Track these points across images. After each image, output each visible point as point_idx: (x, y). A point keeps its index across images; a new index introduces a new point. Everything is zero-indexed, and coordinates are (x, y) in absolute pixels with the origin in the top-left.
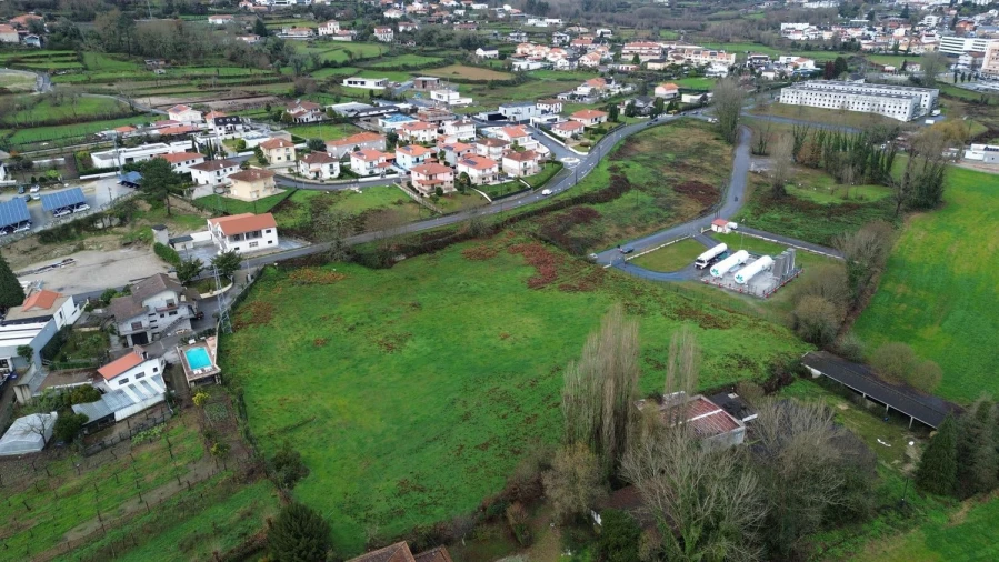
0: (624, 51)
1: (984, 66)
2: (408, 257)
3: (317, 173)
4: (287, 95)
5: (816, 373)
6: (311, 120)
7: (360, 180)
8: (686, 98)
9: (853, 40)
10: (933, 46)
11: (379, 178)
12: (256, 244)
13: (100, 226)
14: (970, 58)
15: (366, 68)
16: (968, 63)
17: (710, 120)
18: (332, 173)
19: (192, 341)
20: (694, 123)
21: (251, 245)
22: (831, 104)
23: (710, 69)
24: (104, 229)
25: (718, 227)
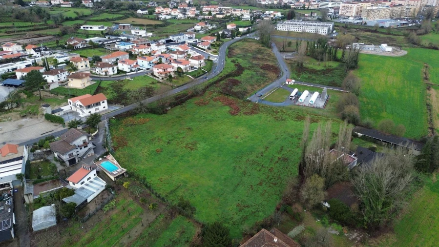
0: (203, 10)
1: (340, 13)
2: (172, 108)
3: (106, 72)
4: (58, 35)
5: (360, 135)
6: (81, 47)
7: (127, 74)
8: (241, 30)
9: (286, 4)
10: (316, 6)
11: (135, 72)
12: (98, 109)
13: (7, 108)
14: (333, 10)
15: (88, 21)
16: (333, 12)
17: (256, 38)
18: (114, 72)
19: (100, 159)
20: (250, 40)
21: (96, 110)
22: (298, 30)
23: (243, 17)
24: (9, 109)
25: (289, 82)
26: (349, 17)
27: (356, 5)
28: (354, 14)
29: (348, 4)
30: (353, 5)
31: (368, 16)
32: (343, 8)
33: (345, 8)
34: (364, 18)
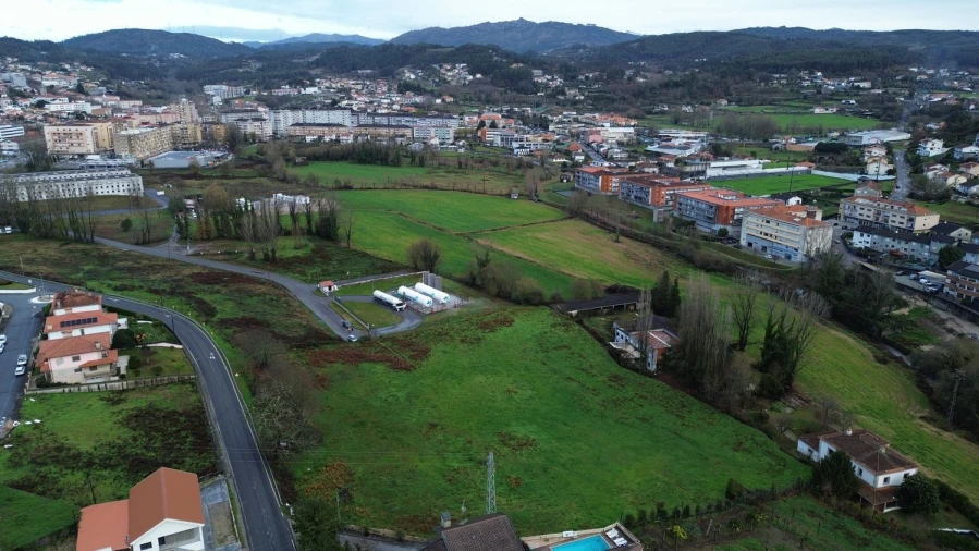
1: (50, 149)
14: (15, 144)
25: (330, 288)
26: (82, 156)
27: (90, 129)
28: (91, 148)
29: (67, 128)
30: (81, 129)
31: (132, 149)
32: (56, 138)
33: (62, 135)
34: (123, 154)
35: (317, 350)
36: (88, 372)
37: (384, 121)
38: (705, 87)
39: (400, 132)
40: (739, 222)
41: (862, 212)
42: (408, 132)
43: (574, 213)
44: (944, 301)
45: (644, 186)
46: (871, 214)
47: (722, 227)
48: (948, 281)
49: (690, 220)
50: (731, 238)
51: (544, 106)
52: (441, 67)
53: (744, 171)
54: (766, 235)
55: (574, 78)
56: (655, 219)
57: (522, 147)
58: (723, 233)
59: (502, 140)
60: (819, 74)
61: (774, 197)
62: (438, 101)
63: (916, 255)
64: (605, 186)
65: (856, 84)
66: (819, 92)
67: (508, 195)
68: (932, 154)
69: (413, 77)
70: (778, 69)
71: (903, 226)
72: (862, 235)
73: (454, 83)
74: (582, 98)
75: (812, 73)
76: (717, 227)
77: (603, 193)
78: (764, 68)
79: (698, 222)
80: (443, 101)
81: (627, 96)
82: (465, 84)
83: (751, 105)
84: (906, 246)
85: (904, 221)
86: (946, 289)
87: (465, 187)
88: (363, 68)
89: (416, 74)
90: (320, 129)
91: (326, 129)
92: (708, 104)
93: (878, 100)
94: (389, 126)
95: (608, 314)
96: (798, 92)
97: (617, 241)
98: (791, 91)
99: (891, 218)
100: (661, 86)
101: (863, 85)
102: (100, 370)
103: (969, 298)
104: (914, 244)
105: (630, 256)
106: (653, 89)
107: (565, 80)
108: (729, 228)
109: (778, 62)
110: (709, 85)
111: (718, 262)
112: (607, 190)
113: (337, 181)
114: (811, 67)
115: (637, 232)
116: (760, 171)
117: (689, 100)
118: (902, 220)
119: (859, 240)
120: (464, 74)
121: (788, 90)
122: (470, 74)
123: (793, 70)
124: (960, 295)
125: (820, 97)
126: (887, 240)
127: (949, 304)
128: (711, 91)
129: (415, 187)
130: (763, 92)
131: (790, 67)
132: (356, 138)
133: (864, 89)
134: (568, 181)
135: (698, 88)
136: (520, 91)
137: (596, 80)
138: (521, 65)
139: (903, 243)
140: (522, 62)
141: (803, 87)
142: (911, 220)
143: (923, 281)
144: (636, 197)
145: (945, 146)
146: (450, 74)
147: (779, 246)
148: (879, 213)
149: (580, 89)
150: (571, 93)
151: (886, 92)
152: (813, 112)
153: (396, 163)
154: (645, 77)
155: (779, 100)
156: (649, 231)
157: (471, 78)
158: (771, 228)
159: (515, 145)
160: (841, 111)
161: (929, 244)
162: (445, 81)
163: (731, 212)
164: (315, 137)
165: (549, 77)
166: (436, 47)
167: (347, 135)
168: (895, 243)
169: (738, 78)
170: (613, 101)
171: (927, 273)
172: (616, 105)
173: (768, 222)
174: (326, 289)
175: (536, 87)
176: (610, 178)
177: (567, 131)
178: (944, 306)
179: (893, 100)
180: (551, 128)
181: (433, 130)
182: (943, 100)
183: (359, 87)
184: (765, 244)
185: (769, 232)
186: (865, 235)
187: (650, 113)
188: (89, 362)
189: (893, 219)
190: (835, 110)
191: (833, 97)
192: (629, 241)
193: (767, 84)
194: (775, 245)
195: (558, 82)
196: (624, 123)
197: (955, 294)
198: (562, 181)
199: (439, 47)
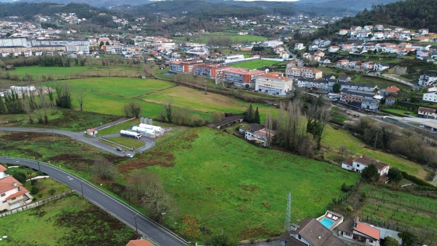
25: (94, 132)
35: (119, 164)
36: (11, 201)
37: (47, 43)
38: (194, 24)
39: (59, 49)
40: (253, 81)
41: (295, 73)
42: (63, 48)
43: (178, 84)
44: (342, 104)
45: (207, 69)
46: (299, 73)
47: (247, 84)
48: (341, 96)
49: (232, 82)
50: (251, 88)
51: (124, 34)
52: (60, 14)
53: (238, 60)
54: (267, 85)
55: (133, 20)
56: (216, 83)
57: (128, 54)
58: (247, 86)
59: (116, 51)
60: (236, 18)
61: (258, 69)
62: (69, 32)
63: (323, 88)
64: (186, 70)
65: (251, 22)
66: (239, 26)
67: (140, 77)
68: (300, 49)
69: (45, 20)
70: (220, 16)
71: (311, 77)
72: (301, 82)
73: (71, 23)
74: (140, 29)
75: (233, 18)
76: (245, 84)
77: (186, 73)
78: (214, 16)
79: (235, 83)
80: (71, 32)
81: (161, 29)
82: (77, 24)
83: (214, 32)
84: (319, 85)
85: (312, 75)
86: (341, 99)
87: (115, 75)
88: (11, 15)
89: (47, 18)
90: (10, 49)
91: (13, 49)
92: (197, 32)
93: (262, 29)
94: (50, 46)
95: (231, 126)
96: (231, 26)
97: (206, 94)
98: (228, 25)
99: (307, 74)
100: (174, 24)
101: (255, 23)
102: (18, 199)
103: (350, 101)
104: (322, 83)
105: (217, 100)
106: (171, 25)
107: (129, 21)
108: (249, 84)
109: (220, 13)
110: (195, 23)
111: (254, 99)
112: (187, 72)
113: (44, 77)
114: (233, 16)
115: (211, 89)
116: (244, 59)
117: (188, 30)
118: (311, 75)
119: (301, 84)
120: (75, 18)
121: (226, 25)
122: (79, 18)
123: (226, 17)
124: (347, 101)
125: (239, 28)
126: (311, 83)
127: (343, 104)
128: (197, 26)
129: (88, 77)
130: (217, 26)
131: (225, 16)
132: (34, 53)
133: (254, 25)
134: (163, 68)
135: (191, 25)
136: (109, 26)
137: (144, 21)
138: (104, 14)
139: (317, 83)
140: (104, 12)
141: (232, 24)
142: (314, 75)
143: (330, 97)
144: (204, 74)
145: (304, 46)
146: (67, 18)
147: (273, 89)
148: (301, 73)
149: (138, 26)
150: (134, 27)
151: (263, 25)
152: (239, 34)
153: (68, 65)
154: (165, 20)
155: (224, 30)
156: (217, 88)
157: (80, 20)
158: (269, 82)
159: (124, 53)
160: (249, 34)
161: (328, 83)
162: (65, 22)
163: (250, 77)
164: (8, 54)
165: (121, 20)
166: (54, 4)
167: (28, 51)
168: (314, 84)
169: (206, 20)
170: (155, 31)
171: (330, 94)
172: (157, 32)
173: (268, 80)
174: (92, 134)
175: (116, 25)
176: (188, 66)
177: (144, 45)
178: (341, 105)
179: (266, 29)
180: (136, 44)
181: (78, 47)
182: (283, 28)
183: (17, 26)
184: (267, 89)
185: (268, 84)
186: (303, 82)
187: (174, 36)
188: (11, 195)
189: (307, 75)
190: (247, 33)
191: (244, 28)
192: (210, 93)
193: (218, 23)
194: (271, 89)
195: (126, 22)
196: (167, 41)
197: (345, 100)
198: (161, 69)
199: (56, 4)
